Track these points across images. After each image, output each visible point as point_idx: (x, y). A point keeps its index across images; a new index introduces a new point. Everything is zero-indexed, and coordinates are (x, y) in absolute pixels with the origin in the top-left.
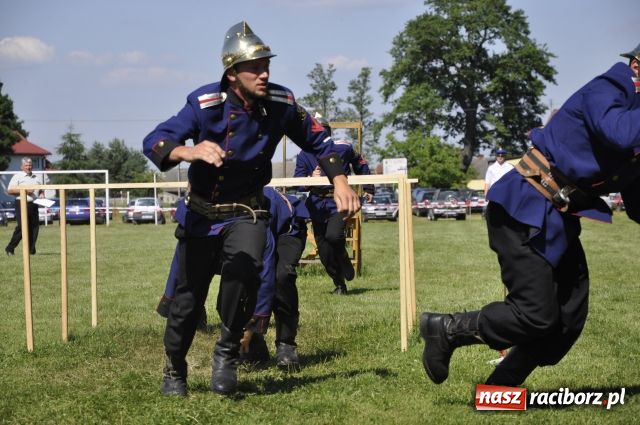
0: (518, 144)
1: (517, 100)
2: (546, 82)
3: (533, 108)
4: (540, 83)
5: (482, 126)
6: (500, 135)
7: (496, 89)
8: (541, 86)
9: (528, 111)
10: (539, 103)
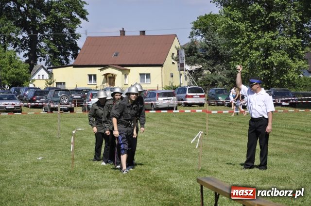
0: (62, 57)
1: (62, 30)
2: (81, 20)
3: (72, 36)
4: (78, 20)
5: (40, 46)
6: (51, 51)
7: (50, 22)
8: (78, 22)
9: (69, 37)
10: (76, 32)
